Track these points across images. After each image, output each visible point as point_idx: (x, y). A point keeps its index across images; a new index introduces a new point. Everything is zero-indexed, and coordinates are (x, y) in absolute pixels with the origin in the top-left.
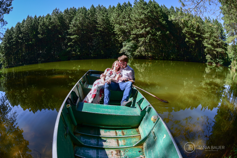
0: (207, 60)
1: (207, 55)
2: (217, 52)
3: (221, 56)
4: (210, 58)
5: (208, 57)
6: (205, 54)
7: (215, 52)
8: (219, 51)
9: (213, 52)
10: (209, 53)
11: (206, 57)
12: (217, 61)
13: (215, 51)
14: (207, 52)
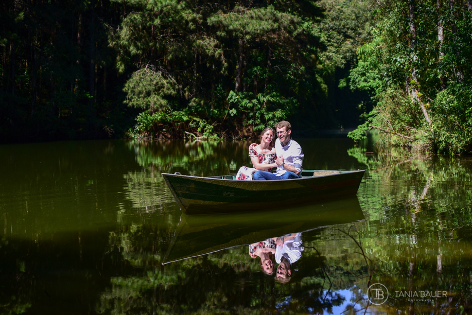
0: (139, 110)
1: (136, 76)
2: (230, 41)
3: (263, 65)
4: (165, 97)
5: (144, 86)
6: (121, 68)
7: (209, 44)
8: (250, 28)
9: (190, 44)
10: (153, 58)
11: (129, 85)
12: (233, 112)
13: (211, 30)
14: (133, 50)
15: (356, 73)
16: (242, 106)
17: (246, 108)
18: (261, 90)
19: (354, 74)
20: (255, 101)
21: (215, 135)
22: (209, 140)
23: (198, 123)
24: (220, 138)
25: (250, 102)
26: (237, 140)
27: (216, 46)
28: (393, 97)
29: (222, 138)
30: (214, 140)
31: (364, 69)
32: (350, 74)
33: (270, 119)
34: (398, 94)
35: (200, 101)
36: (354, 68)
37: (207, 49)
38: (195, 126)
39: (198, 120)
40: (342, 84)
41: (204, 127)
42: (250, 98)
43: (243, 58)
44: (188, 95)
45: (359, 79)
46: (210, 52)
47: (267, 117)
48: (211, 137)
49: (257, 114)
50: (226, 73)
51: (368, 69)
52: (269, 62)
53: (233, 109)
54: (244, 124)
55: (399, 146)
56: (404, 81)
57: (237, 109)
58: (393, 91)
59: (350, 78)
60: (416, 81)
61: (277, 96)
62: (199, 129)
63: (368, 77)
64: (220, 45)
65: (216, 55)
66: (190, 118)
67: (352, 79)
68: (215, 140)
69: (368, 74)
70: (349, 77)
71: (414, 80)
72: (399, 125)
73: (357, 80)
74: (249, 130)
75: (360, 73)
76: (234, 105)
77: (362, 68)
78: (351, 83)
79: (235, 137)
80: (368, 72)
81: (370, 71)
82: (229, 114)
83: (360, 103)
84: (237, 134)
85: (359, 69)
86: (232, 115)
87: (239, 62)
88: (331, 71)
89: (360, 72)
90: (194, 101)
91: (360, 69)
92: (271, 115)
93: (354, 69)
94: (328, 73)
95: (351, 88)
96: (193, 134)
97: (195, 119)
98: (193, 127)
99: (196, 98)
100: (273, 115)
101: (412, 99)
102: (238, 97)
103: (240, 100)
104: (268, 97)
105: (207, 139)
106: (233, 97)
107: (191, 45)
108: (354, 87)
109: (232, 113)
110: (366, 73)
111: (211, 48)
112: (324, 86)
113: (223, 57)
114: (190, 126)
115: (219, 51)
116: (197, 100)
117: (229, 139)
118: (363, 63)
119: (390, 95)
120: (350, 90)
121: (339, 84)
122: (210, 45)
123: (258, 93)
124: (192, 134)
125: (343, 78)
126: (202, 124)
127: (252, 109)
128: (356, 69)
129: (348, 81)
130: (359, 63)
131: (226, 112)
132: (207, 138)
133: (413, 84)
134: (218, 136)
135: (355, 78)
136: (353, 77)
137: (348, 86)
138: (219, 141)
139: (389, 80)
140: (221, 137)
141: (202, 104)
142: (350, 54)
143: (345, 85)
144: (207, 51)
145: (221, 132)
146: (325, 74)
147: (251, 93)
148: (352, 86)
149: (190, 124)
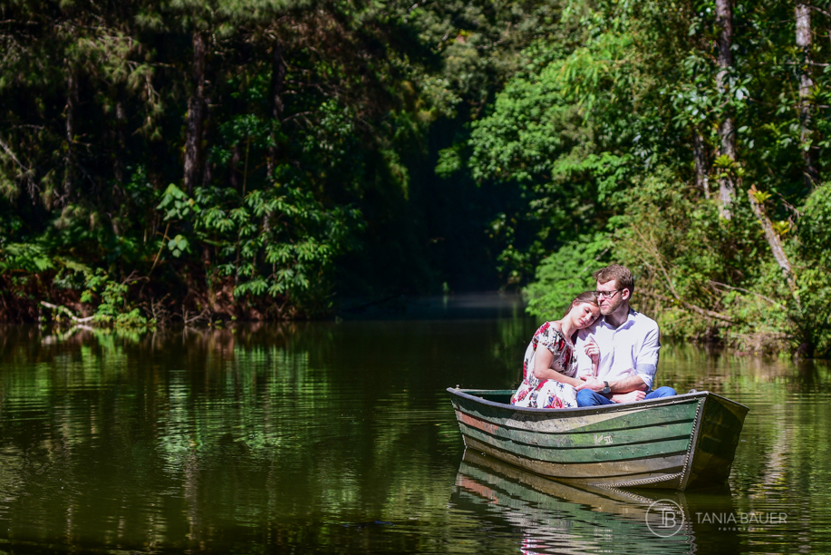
15: (490, 130)
16: (202, 229)
17: (214, 233)
18: (259, 183)
19: (483, 134)
20: (240, 213)
21: (134, 313)
22: (117, 325)
23: (80, 278)
24: (148, 319)
25: (227, 216)
26: (196, 324)
27: (134, 57)
28: (664, 204)
29: (154, 321)
30: (131, 327)
31: (512, 120)
32: (473, 135)
33: (282, 265)
34: (677, 196)
35: (87, 214)
36: (482, 115)
37: (107, 64)
38: (70, 286)
39: (77, 267)
40: (448, 162)
41: (101, 288)
42: (228, 205)
43: (206, 93)
44: (52, 197)
45: (498, 148)
46: (116, 70)
47: (273, 256)
48: (121, 317)
49: (246, 249)
50: (157, 133)
51: (524, 120)
52: (278, 99)
53: (179, 237)
54: (210, 278)
55: (681, 339)
56: (692, 159)
57: (189, 235)
58: (662, 185)
59: (473, 147)
60: (732, 158)
61: (303, 201)
62: (86, 296)
63: (525, 143)
64: (144, 53)
65: (130, 81)
66: (57, 264)
67: (477, 149)
68: (133, 325)
69: (524, 136)
70: (471, 142)
71: (726, 157)
72: (688, 281)
73: (493, 153)
74: (225, 297)
75: (503, 130)
76: (182, 226)
77: (507, 117)
78: (473, 159)
79: (190, 316)
80: (525, 128)
81: (531, 126)
82: (167, 252)
83: (495, 218)
84: (193, 309)
85: (499, 118)
86: (176, 253)
87: (193, 102)
88: (419, 127)
89: (500, 128)
90: (70, 214)
91: (501, 119)
92: (284, 253)
93: (483, 122)
94: (411, 131)
95: (475, 176)
96: (66, 310)
97: (71, 264)
98: (66, 289)
99: (75, 204)
100: (292, 252)
101: (721, 207)
102: (190, 202)
103: (198, 210)
104: (277, 203)
105: (110, 325)
106: (178, 205)
107: (62, 53)
108: (484, 171)
109: (176, 248)
110: (520, 132)
111: (117, 61)
112: (397, 168)
113: (149, 88)
114: (56, 285)
115: (141, 69)
116: (78, 210)
117: (175, 323)
118: (509, 103)
119: (656, 198)
120: (473, 181)
121: (437, 164)
122: (115, 53)
123: (250, 189)
124: (62, 309)
125: (449, 145)
126: (92, 281)
127: (232, 235)
128: (489, 119)
129: (466, 153)
130: (498, 103)
131: (161, 244)
132: (111, 321)
133: (724, 167)
134: (143, 313)
135: (488, 145)
136: (481, 143)
137: (464, 171)
138: (144, 329)
139: (650, 154)
140: (152, 316)
141: (93, 222)
142: (470, 76)
143: (455, 165)
144: (107, 69)
145: (149, 302)
146: (402, 135)
147: (230, 191)
148: (477, 170)
149: (57, 279)
